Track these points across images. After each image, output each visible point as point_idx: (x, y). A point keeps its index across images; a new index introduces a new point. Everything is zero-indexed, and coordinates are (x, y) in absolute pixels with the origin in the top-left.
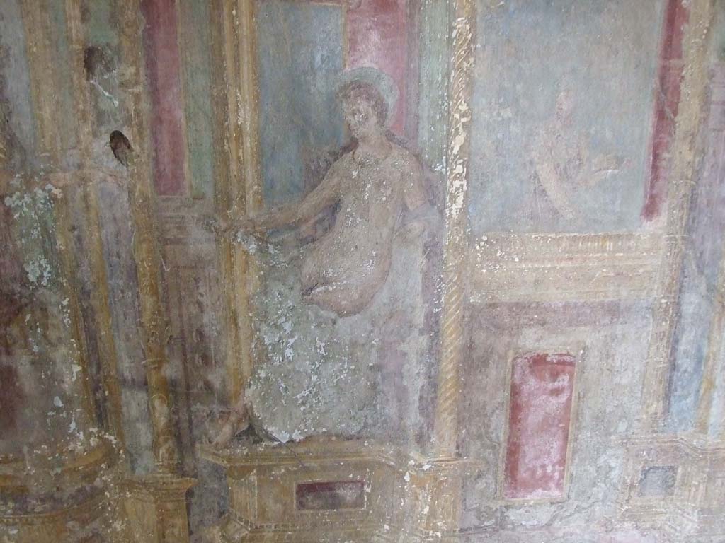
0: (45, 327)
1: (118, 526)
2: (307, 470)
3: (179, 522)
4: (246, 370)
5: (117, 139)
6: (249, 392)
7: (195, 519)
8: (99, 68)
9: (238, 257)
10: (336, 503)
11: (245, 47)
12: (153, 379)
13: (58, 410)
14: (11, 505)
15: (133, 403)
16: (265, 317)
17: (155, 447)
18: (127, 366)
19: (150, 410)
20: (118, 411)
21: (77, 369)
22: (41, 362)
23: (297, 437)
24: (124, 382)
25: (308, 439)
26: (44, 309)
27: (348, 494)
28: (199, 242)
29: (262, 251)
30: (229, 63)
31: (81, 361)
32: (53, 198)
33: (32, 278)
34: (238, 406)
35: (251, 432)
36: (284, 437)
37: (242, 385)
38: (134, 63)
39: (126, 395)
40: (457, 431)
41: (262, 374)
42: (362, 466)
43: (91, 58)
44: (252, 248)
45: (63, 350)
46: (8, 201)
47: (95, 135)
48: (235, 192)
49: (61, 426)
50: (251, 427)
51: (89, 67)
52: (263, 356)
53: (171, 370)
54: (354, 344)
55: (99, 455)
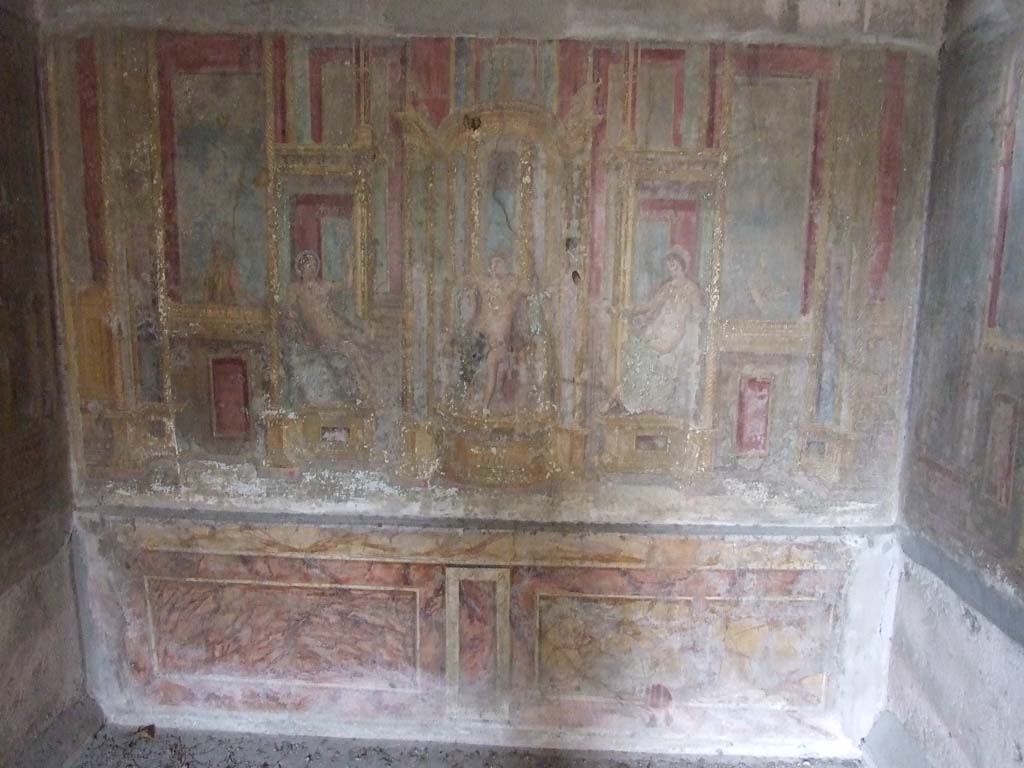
0: (534, 353)
1: (552, 451)
2: (640, 428)
3: (580, 451)
4: (618, 378)
5: (575, 274)
6: (618, 387)
7: (587, 451)
8: (571, 246)
9: (620, 325)
10: (654, 447)
11: (630, 239)
12: (577, 380)
13: (534, 392)
14: (506, 437)
15: (567, 391)
16: (628, 352)
17: (574, 412)
18: (567, 372)
19: (574, 394)
20: (560, 394)
21: (545, 372)
22: (531, 369)
23: (638, 411)
24: (564, 380)
25: (643, 413)
26: (535, 345)
27: (660, 443)
28: (604, 318)
29: (630, 322)
30: (623, 246)
31: (548, 370)
32: (547, 297)
33: (533, 331)
34: (613, 395)
35: (618, 407)
36: (632, 411)
37: (615, 383)
38: (586, 245)
39: (564, 385)
40: (713, 415)
41: (625, 379)
42: (667, 429)
43: (569, 242)
44: (626, 321)
45: (540, 364)
46: (528, 298)
47: (567, 272)
48: (621, 297)
49: (533, 399)
50: (618, 405)
51: (568, 246)
52: (626, 371)
53: (586, 375)
54: (667, 367)
55: (548, 415)
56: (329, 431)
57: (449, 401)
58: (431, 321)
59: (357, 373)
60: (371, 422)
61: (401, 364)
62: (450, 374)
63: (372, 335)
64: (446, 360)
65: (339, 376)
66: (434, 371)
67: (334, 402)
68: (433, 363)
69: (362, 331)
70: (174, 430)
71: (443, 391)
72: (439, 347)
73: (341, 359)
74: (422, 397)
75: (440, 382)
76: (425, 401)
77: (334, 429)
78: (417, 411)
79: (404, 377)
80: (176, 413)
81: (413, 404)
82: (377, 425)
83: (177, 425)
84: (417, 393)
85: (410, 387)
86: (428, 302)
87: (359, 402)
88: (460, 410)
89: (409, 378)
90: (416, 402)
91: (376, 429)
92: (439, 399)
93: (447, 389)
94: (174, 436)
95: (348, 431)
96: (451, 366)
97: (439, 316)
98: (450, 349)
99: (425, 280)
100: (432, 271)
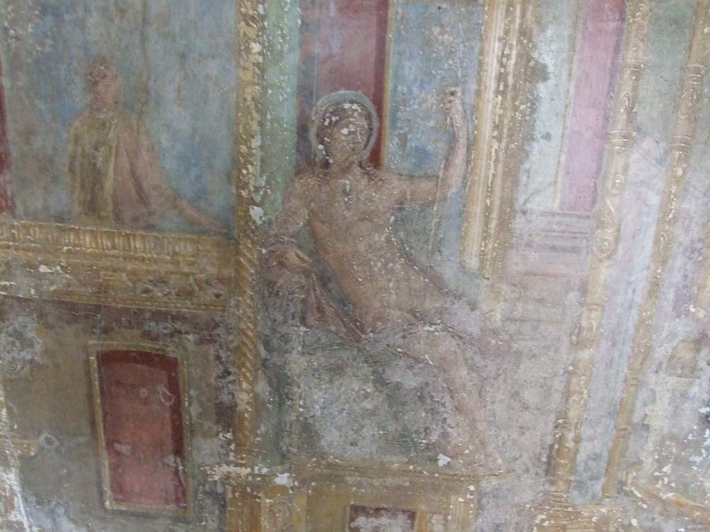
56: (368, 515)
57: (660, 469)
58: (655, 287)
59: (447, 399)
60: (467, 503)
61: (558, 384)
62: (676, 413)
63: (498, 316)
64: (673, 381)
65: (404, 404)
66: (639, 404)
67: (387, 458)
68: (639, 384)
69: (473, 306)
70: (17, 489)
71: (650, 446)
72: (661, 352)
73: (410, 367)
74: (596, 457)
75: (646, 427)
76: (603, 465)
77: (378, 510)
78: (580, 485)
79: (563, 414)
80: (21, 458)
81: (573, 471)
82: (480, 507)
83: (25, 483)
84: (586, 449)
85: (570, 436)
86: (656, 242)
87: (443, 460)
88: (684, 488)
89: (573, 414)
90: (581, 468)
91: (477, 516)
92: (638, 463)
93: (662, 443)
94: (18, 501)
95: (412, 516)
96: (684, 396)
97: (677, 277)
98: (689, 356)
99: (660, 184)
100: (685, 159)
